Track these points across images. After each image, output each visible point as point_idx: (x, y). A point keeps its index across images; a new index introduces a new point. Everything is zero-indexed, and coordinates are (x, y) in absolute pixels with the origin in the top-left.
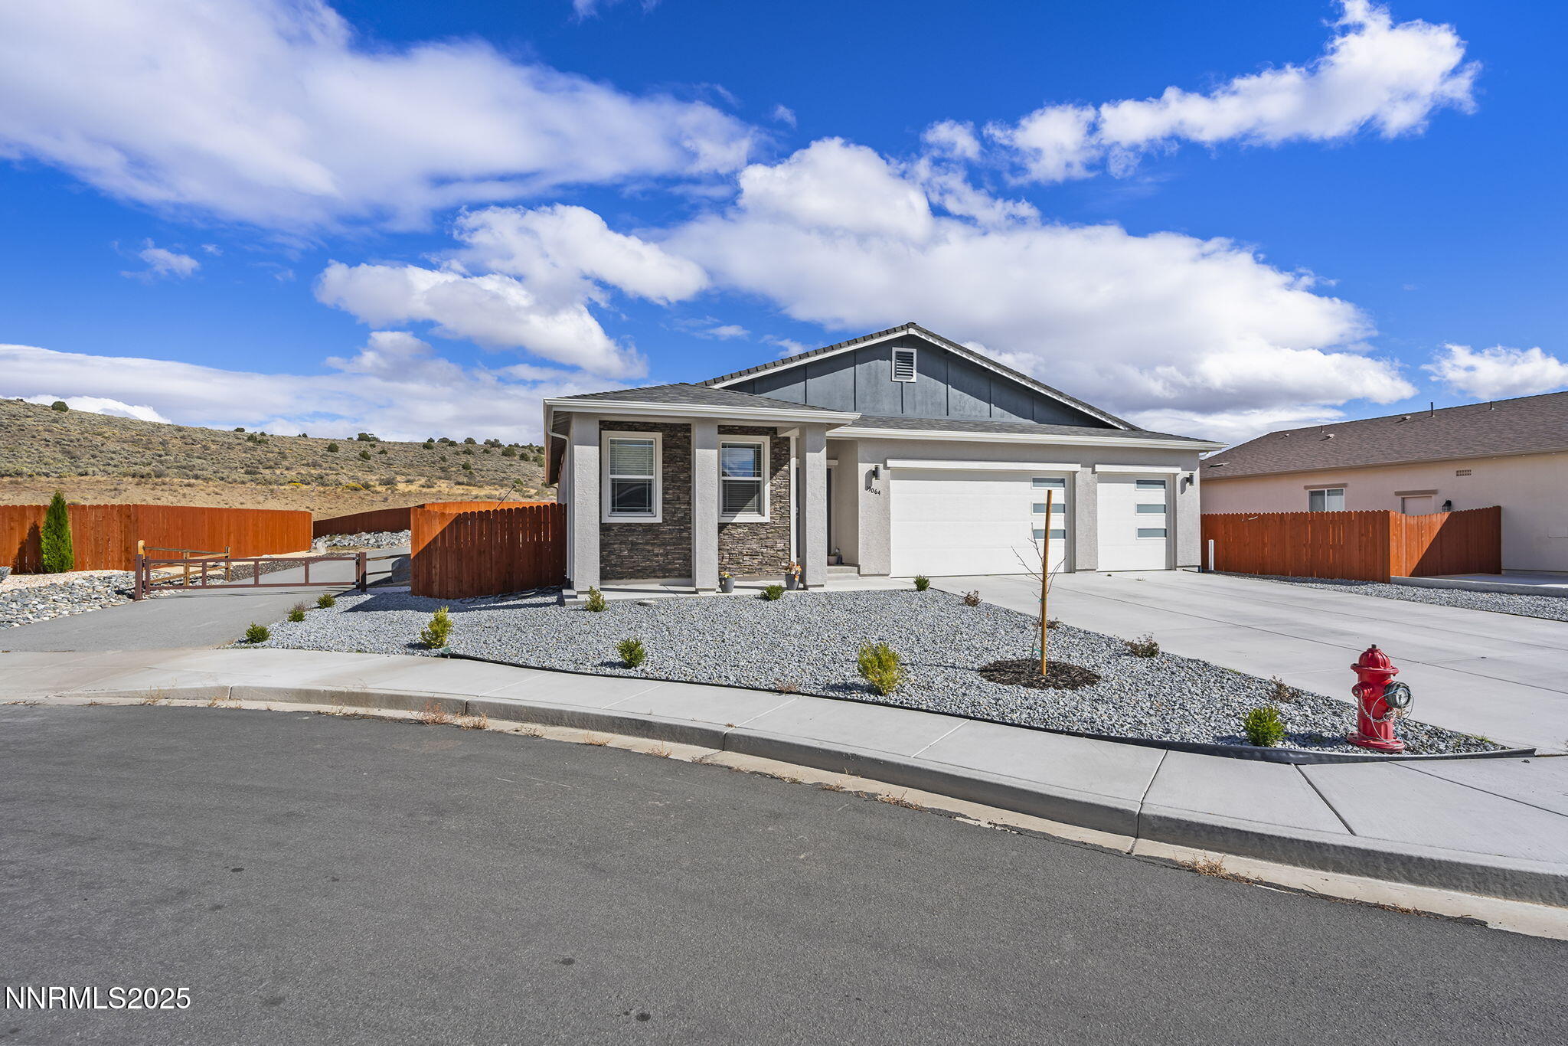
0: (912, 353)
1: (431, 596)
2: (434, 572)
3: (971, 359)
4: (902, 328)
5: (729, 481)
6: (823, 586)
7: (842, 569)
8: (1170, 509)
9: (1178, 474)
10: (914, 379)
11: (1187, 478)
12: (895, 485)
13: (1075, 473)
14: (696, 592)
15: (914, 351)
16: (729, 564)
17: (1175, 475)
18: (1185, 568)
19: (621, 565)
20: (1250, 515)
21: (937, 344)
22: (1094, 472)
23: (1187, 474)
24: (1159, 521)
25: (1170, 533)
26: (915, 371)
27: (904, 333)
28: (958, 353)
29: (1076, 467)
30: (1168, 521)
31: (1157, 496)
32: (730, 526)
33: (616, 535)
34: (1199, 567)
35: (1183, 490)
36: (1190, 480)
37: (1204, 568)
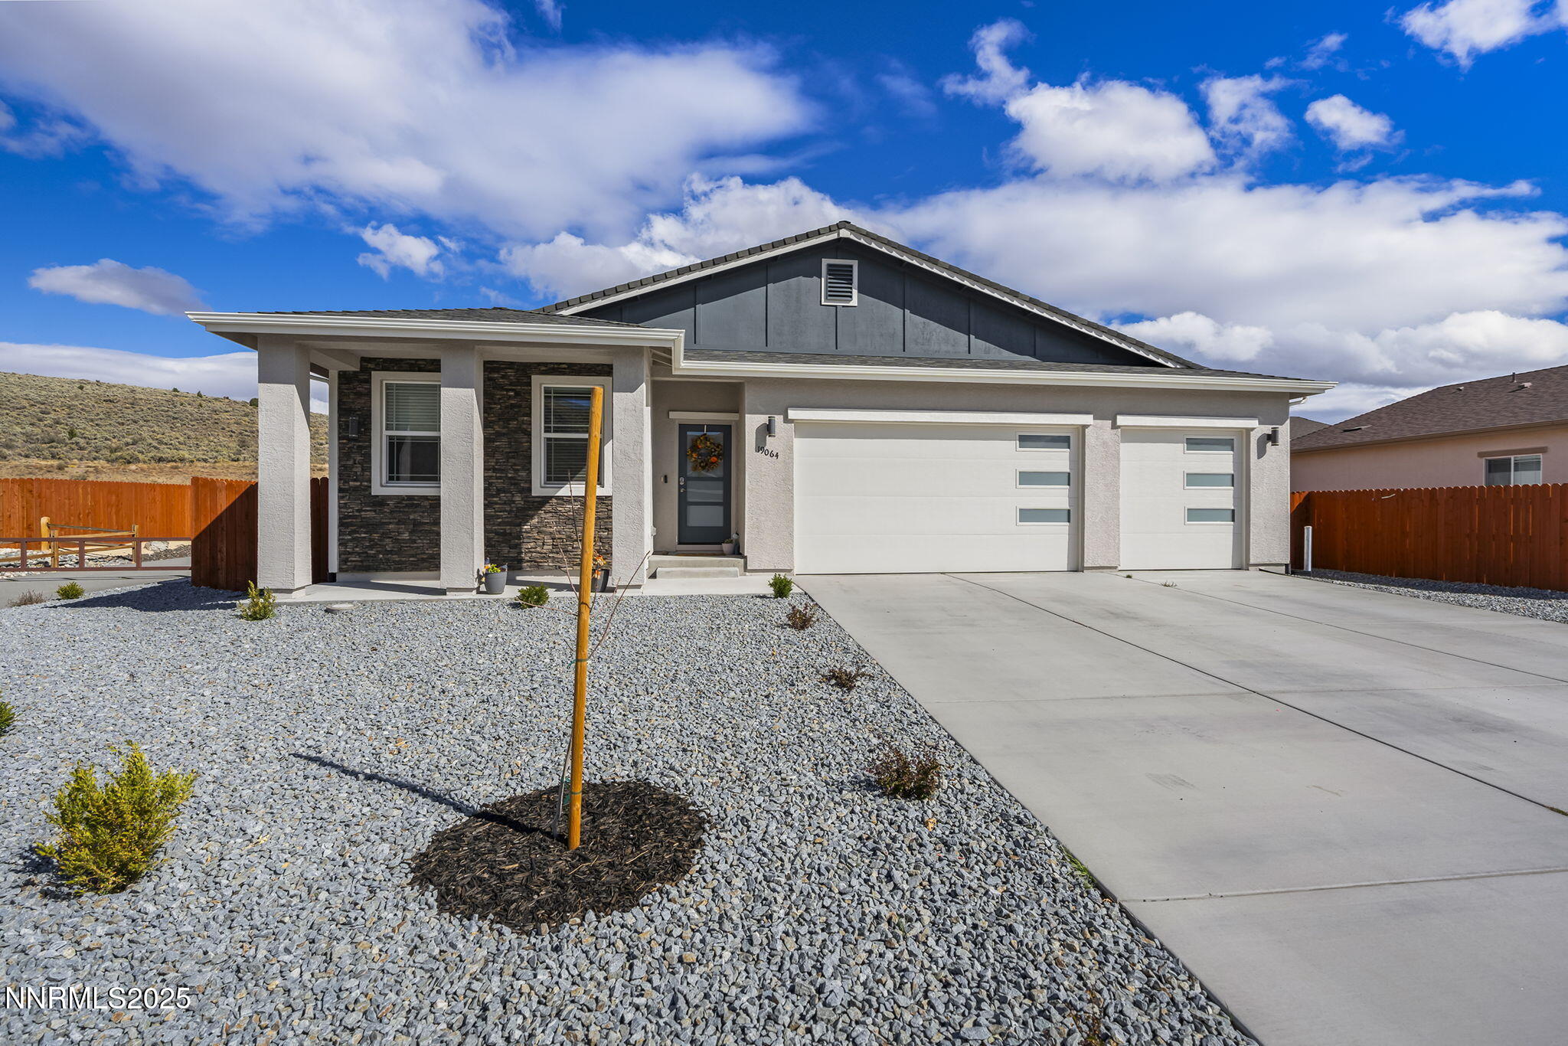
0: (851, 266)
1: (215, 587)
2: (219, 556)
3: (935, 270)
4: (830, 229)
5: (556, 439)
6: (639, 587)
7: (720, 561)
8: (1240, 480)
9: (1253, 429)
10: (854, 302)
11: (1268, 435)
12: (798, 443)
13: (1085, 427)
14: (443, 592)
15: (855, 263)
16: (552, 552)
17: (1249, 430)
18: (1264, 567)
19: (399, 552)
20: (1385, 492)
21: (884, 250)
22: (1114, 426)
23: (1267, 429)
24: (1223, 497)
25: (1239, 516)
26: (855, 292)
27: (834, 236)
28: (915, 262)
29: (1087, 419)
30: (1237, 498)
31: (1222, 461)
32: (554, 501)
33: (392, 512)
34: (1286, 565)
35: (1261, 453)
36: (1272, 438)
37: (1295, 567)
